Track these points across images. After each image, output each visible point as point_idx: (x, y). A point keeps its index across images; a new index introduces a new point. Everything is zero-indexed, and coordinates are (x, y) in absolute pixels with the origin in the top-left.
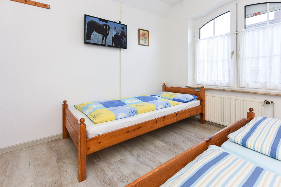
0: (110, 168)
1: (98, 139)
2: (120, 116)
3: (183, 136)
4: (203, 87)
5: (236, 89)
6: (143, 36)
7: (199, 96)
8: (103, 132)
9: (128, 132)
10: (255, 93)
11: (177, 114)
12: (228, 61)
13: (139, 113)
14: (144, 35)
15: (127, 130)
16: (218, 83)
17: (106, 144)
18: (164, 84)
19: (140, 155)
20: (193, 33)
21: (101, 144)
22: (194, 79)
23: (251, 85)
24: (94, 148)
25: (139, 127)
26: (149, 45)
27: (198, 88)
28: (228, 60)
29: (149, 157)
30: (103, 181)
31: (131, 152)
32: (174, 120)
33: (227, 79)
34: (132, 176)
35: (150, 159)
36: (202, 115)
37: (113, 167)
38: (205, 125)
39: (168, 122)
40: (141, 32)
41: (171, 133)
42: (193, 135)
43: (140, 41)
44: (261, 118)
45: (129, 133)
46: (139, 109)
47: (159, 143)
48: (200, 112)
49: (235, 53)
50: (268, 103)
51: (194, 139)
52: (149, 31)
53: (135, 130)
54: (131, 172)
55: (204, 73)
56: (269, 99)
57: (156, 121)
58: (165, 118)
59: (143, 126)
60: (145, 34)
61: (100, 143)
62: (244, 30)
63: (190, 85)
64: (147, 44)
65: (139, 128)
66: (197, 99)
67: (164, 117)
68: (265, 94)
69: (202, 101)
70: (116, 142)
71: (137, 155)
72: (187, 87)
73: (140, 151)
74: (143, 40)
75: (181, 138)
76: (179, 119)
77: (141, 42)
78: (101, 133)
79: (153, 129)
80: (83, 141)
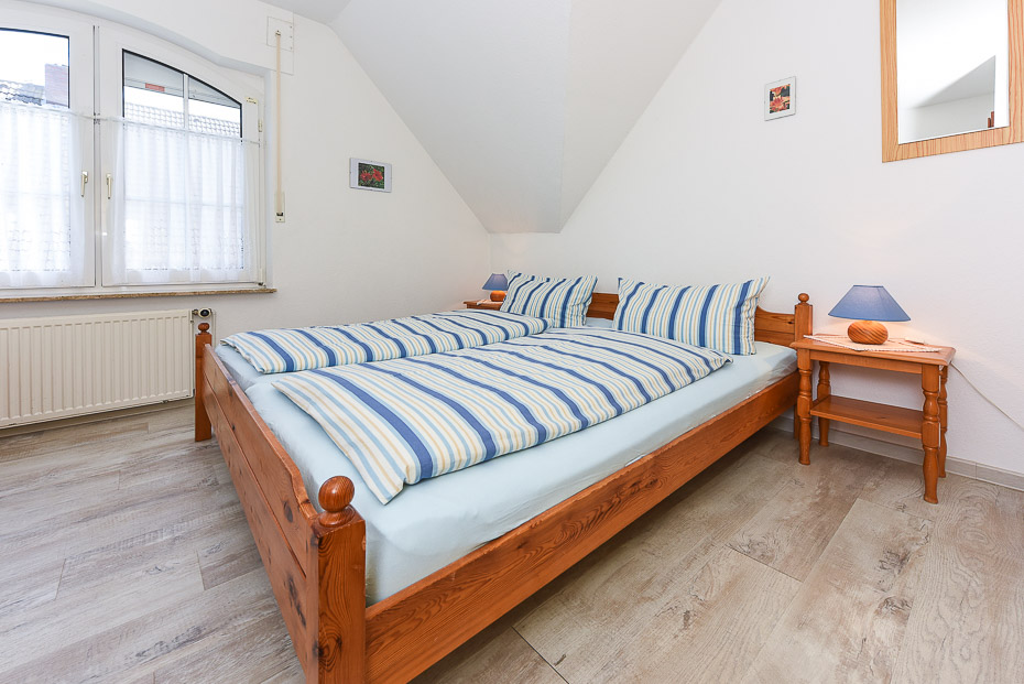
50: (205, 314)
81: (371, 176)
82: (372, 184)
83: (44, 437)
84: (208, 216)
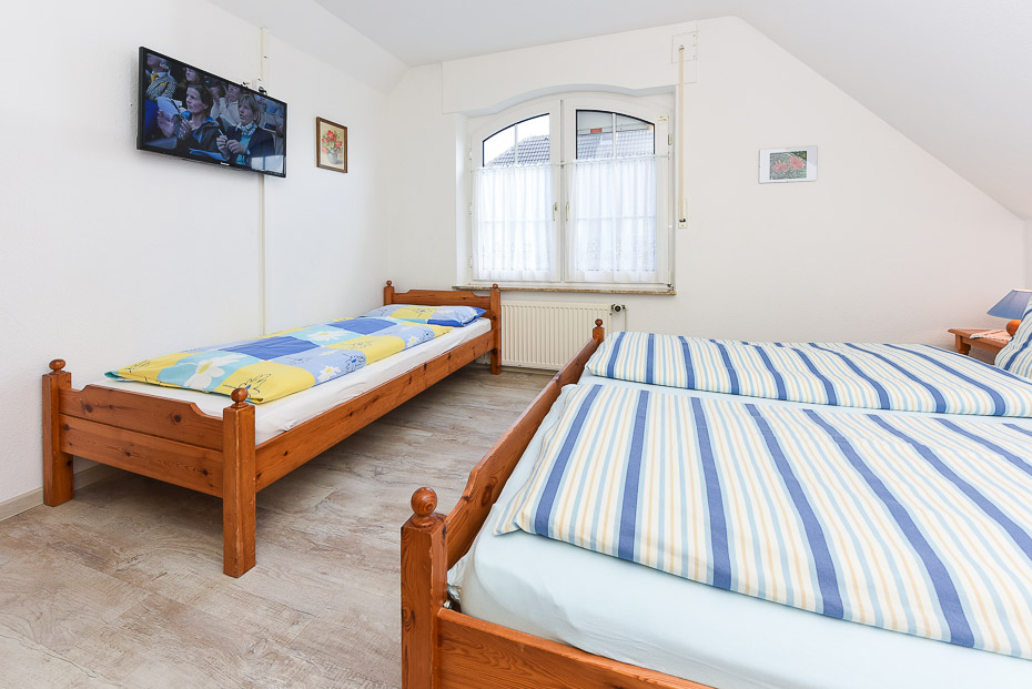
0: (314, 521)
1: (283, 440)
2: (324, 375)
3: (463, 407)
4: (495, 287)
5: (563, 286)
6: (329, 140)
7: (489, 308)
8: (291, 423)
9: (351, 414)
10: (597, 292)
11: (449, 356)
12: (547, 227)
13: (367, 361)
14: (332, 138)
15: (348, 410)
16: (527, 276)
17: (301, 454)
18: (389, 283)
19: (379, 469)
20: (468, 150)
21: (288, 456)
22: (470, 267)
23: (590, 276)
24: (274, 470)
25: (374, 397)
26: (346, 171)
27: (484, 290)
28: (547, 223)
29: (407, 467)
30: (313, 549)
31: (351, 472)
32: (444, 372)
33: (544, 265)
34: (386, 515)
35: (411, 471)
36: (495, 353)
37: (321, 514)
38: (502, 376)
39: (433, 378)
40: (325, 128)
41: (434, 407)
42: (486, 400)
43: (322, 155)
44: (616, 335)
45: (353, 417)
46: (366, 352)
47: (414, 434)
48: (490, 347)
49: (559, 208)
50: (618, 309)
51: (491, 407)
52: (345, 128)
53: (365, 407)
54: (380, 508)
55: (494, 252)
56: (619, 302)
57: (409, 378)
58: (428, 367)
59: (383, 395)
60: (334, 136)
61: (286, 453)
62: (575, 160)
63: (461, 283)
64: (342, 167)
65: (375, 400)
66: (484, 316)
67: (425, 365)
68: (613, 293)
69: (495, 319)
70: (324, 447)
71: (372, 474)
72: (457, 288)
73: (376, 462)
74: (329, 152)
75: (462, 411)
76: (454, 369)
77: (325, 160)
78: (288, 426)
79: (405, 399)
80: (246, 454)
81: (789, 165)
82: (789, 175)
83: (531, 378)
84: (628, 226)
